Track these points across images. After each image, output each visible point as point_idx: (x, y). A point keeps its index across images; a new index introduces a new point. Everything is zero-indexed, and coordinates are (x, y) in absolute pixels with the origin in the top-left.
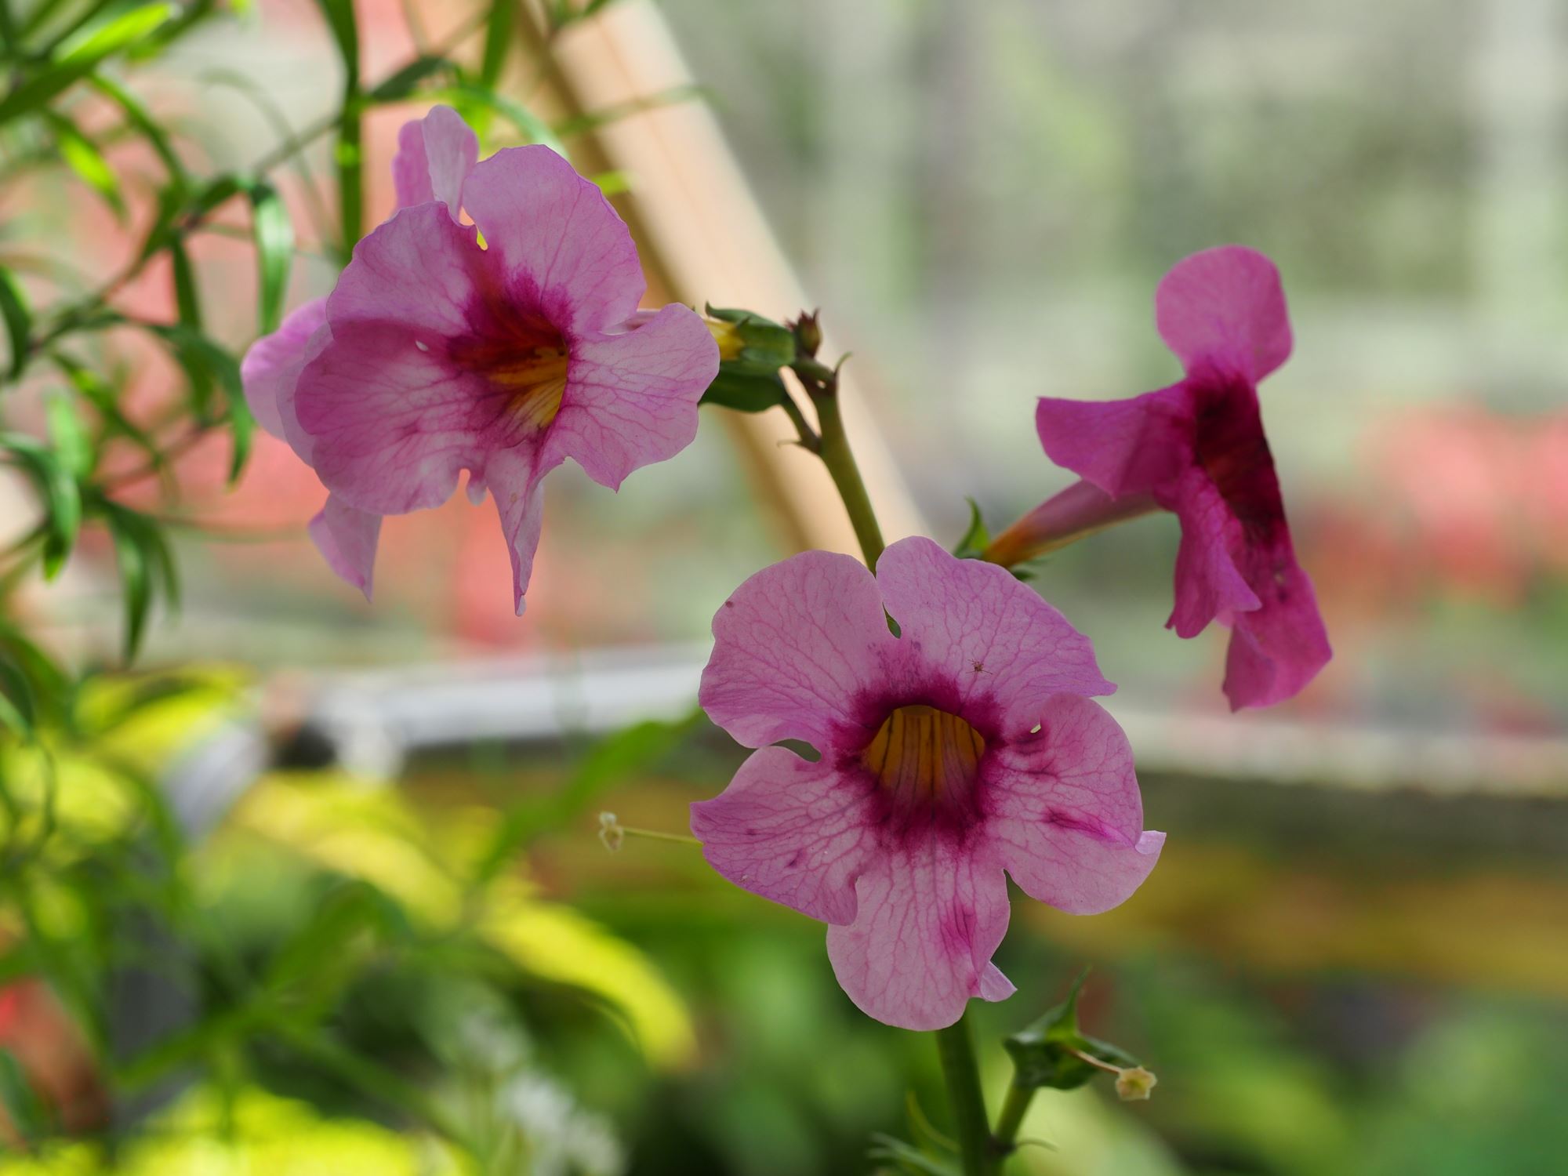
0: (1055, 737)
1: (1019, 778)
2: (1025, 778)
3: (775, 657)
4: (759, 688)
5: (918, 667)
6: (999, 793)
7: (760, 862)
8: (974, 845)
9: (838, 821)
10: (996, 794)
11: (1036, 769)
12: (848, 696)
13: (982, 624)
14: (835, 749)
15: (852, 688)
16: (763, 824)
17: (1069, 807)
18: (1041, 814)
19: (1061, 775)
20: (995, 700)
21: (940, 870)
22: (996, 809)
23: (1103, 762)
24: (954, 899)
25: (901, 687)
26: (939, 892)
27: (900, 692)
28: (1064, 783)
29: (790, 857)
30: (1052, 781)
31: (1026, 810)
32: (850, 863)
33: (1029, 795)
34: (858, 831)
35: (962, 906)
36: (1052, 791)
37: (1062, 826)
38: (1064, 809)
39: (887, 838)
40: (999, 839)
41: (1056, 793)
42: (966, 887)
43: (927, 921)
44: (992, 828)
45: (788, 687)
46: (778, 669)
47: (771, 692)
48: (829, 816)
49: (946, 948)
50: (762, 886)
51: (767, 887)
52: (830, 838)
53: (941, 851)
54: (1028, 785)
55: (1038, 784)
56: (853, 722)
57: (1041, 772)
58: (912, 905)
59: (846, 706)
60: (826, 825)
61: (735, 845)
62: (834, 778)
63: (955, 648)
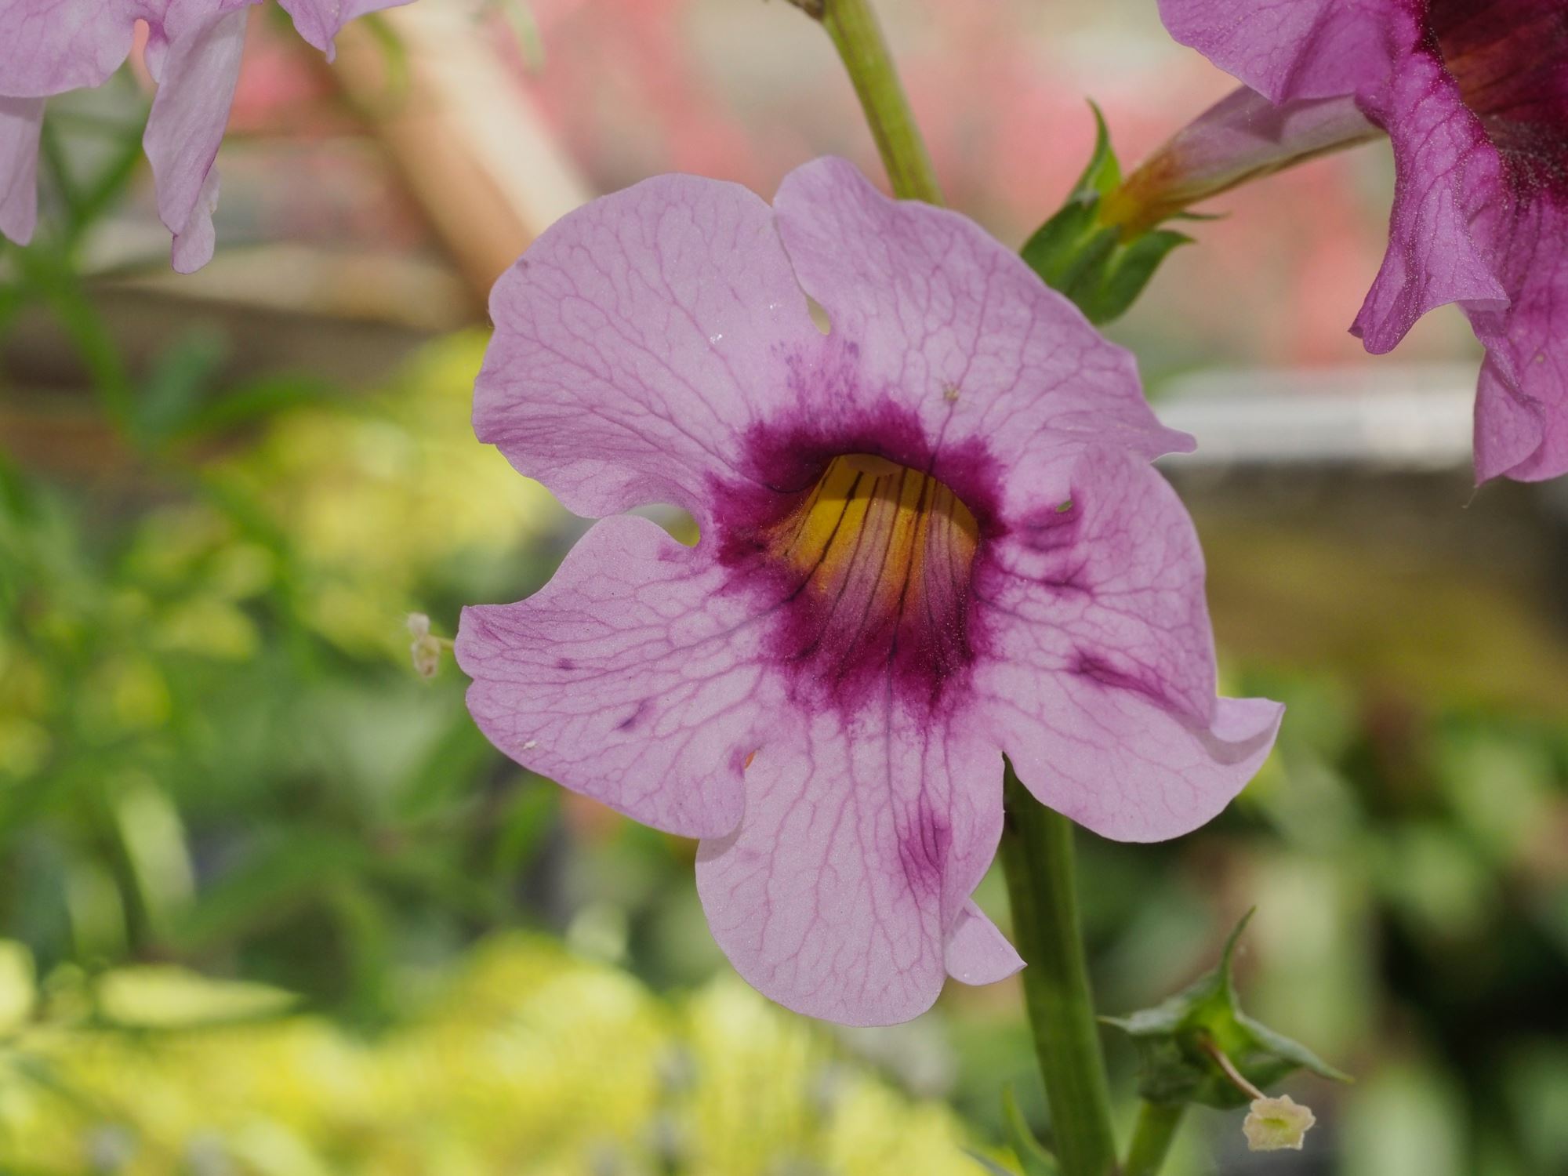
0: (1090, 524)
1: (1029, 592)
2: (1040, 593)
3: (604, 361)
4: (582, 414)
5: (853, 386)
6: (997, 616)
7: (570, 717)
8: (954, 705)
9: (718, 651)
10: (992, 619)
11: (1058, 578)
12: (734, 434)
13: (954, 315)
14: (719, 525)
15: (742, 422)
16: (589, 651)
17: (1110, 648)
18: (1065, 657)
19: (1097, 590)
20: (989, 451)
21: (898, 746)
22: (991, 644)
23: (1161, 573)
24: (920, 799)
25: (823, 423)
26: (895, 785)
27: (823, 429)
28: (1102, 606)
29: (627, 712)
30: (1082, 600)
31: (1040, 649)
32: (736, 729)
33: (1042, 623)
34: (756, 670)
35: (932, 813)
36: (1082, 618)
37: (1099, 682)
38: (1101, 651)
39: (805, 683)
40: (993, 698)
41: (1088, 622)
42: (939, 781)
43: (876, 836)
44: (987, 677)
45: (631, 414)
46: (610, 380)
47: (605, 423)
48: (704, 642)
49: (909, 884)
50: (563, 761)
51: (571, 763)
52: (703, 681)
53: (900, 715)
54: (1042, 605)
55: (1061, 604)
56: (746, 479)
57: (1064, 583)
58: (850, 806)
59: (732, 451)
60: (696, 659)
61: (530, 684)
62: (717, 575)
63: (914, 356)
